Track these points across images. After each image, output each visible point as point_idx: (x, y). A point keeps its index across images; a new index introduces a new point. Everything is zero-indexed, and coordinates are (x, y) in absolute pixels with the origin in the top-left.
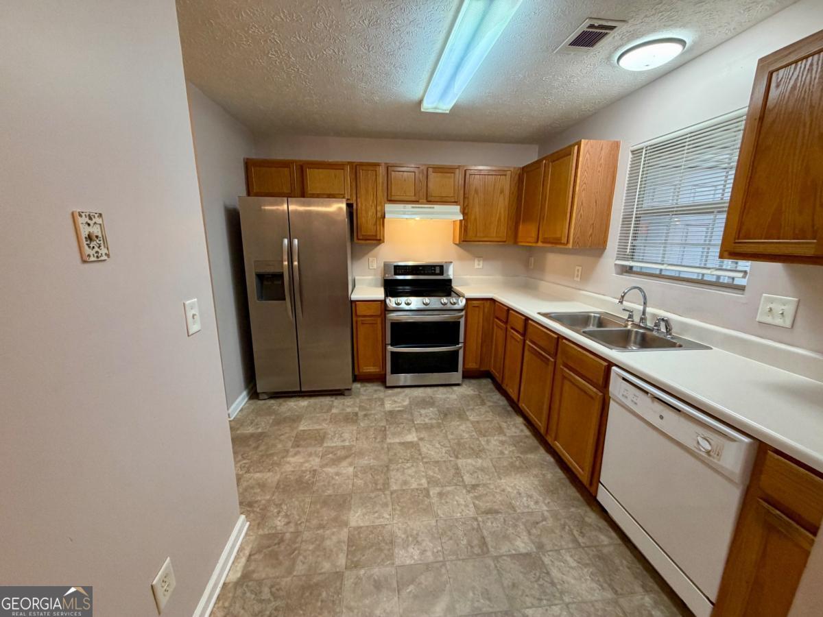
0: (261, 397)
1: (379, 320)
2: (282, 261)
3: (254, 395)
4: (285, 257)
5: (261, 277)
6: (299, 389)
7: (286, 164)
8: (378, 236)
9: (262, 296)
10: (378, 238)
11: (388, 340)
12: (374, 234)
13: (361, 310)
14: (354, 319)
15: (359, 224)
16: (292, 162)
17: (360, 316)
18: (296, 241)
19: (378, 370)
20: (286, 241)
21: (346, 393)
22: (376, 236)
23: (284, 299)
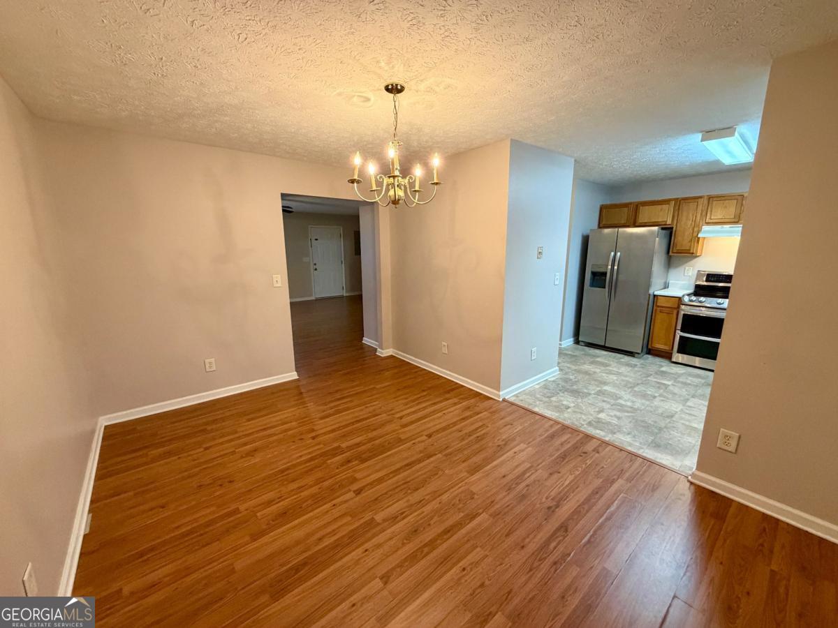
0: (581, 343)
1: (675, 312)
2: (607, 266)
3: (577, 342)
4: (610, 263)
5: (594, 274)
6: (603, 344)
7: (626, 205)
8: (692, 249)
9: (592, 285)
10: (691, 251)
11: (679, 327)
12: (688, 248)
13: (661, 302)
14: (655, 308)
15: (676, 241)
16: (631, 203)
17: (658, 306)
18: (619, 254)
19: (667, 348)
20: (613, 254)
21: (636, 355)
22: (690, 250)
23: (604, 287)
